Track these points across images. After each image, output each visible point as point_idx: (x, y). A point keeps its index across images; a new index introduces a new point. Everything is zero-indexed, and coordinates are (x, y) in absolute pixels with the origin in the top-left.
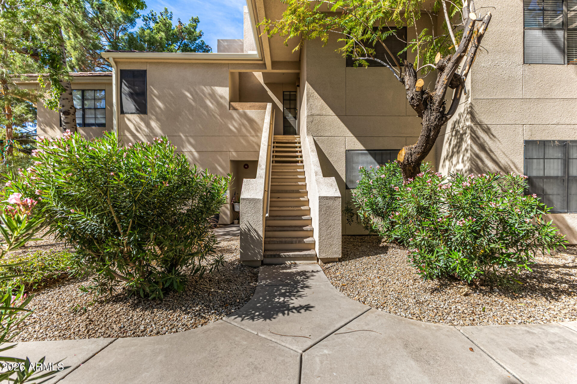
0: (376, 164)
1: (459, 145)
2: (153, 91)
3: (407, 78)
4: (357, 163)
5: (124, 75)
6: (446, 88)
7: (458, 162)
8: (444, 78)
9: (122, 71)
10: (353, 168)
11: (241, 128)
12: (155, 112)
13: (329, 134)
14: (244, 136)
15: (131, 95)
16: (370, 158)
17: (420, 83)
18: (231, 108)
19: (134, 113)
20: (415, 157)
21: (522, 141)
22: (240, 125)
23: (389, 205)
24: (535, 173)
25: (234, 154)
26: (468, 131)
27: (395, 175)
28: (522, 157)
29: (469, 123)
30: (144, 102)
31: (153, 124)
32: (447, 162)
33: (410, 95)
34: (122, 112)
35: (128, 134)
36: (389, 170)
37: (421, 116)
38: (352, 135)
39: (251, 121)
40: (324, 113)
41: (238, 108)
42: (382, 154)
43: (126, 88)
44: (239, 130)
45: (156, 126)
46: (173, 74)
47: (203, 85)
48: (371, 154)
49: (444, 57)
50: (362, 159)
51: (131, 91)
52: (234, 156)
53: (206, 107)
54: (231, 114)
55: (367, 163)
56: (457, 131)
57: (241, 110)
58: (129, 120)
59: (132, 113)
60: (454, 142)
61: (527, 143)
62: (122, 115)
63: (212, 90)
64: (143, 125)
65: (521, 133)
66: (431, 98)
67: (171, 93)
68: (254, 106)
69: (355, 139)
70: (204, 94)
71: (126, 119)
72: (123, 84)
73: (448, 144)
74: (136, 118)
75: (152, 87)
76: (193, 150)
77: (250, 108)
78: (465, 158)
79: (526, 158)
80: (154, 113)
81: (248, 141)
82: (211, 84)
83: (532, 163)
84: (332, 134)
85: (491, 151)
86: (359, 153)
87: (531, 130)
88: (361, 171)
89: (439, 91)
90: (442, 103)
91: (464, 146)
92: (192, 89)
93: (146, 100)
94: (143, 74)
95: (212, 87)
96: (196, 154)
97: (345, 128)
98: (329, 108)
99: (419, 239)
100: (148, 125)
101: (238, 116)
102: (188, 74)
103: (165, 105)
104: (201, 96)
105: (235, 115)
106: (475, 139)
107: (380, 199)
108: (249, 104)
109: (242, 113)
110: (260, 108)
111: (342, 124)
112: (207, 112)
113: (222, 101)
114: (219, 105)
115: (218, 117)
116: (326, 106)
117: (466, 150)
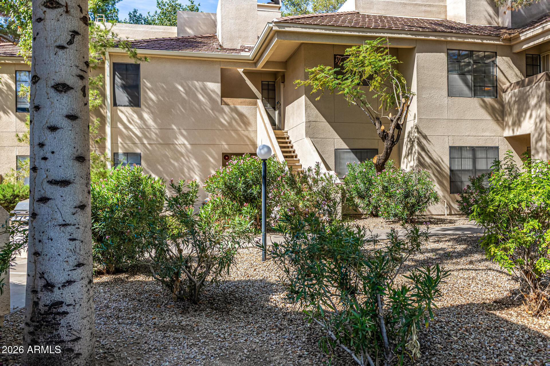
0: (357, 160)
1: (411, 149)
2: (146, 83)
3: (377, 124)
4: (343, 159)
5: (116, 67)
6: (394, 130)
7: (411, 160)
8: (393, 125)
9: (114, 64)
10: (340, 163)
11: (231, 121)
12: (149, 105)
13: (322, 136)
14: (236, 131)
15: (124, 87)
16: (352, 155)
17: (383, 128)
18: (223, 103)
19: (127, 106)
20: (382, 161)
21: (448, 147)
22: (231, 119)
23: (368, 189)
24: (456, 167)
25: (226, 146)
26: (416, 140)
27: (371, 169)
28: (448, 157)
29: (416, 134)
30: (137, 94)
31: (146, 116)
32: (406, 160)
33: (378, 132)
34: (115, 104)
35: (120, 126)
36: (367, 165)
37: (384, 141)
38: (339, 137)
39: (241, 115)
40: (318, 120)
41: (230, 103)
42: (361, 152)
43: (119, 80)
44: (230, 124)
45: (148, 117)
46: (167, 68)
47: (196, 81)
48: (353, 152)
49: (392, 115)
50: (346, 156)
51: (124, 83)
52: (226, 149)
53: (199, 101)
54: (223, 109)
55: (351, 159)
56: (410, 139)
57: (232, 106)
58: (122, 112)
59: (125, 106)
60: (409, 146)
61: (451, 148)
62: (115, 108)
63: (204, 85)
64: (135, 117)
65: (447, 141)
66: (388, 134)
67: (165, 87)
68: (244, 102)
69: (341, 141)
70: (196, 89)
71: (118, 112)
72: (116, 76)
73: (406, 147)
74: (129, 110)
75: (145, 81)
76: (186, 143)
77: (241, 103)
78: (415, 158)
79: (450, 158)
80: (147, 106)
81: (238, 135)
82: (204, 80)
83: (455, 161)
84: (324, 137)
85: (429, 151)
86: (344, 152)
87: (453, 140)
88: (348, 166)
89: (391, 132)
90: (393, 137)
91: (414, 150)
92: (185, 84)
93: (139, 93)
94: (137, 67)
95: (205, 83)
96: (189, 146)
97: (334, 132)
98: (322, 117)
99: (383, 201)
100: (141, 117)
101: (229, 110)
102: (182, 69)
103: (158, 98)
104: (194, 91)
105: (226, 109)
106: (420, 144)
107: (362, 185)
108: (240, 100)
109: (233, 108)
110: (250, 104)
111: (331, 129)
112: (200, 106)
113: (214, 96)
114: (211, 99)
115: (211, 111)
116: (320, 115)
117: (415, 152)
